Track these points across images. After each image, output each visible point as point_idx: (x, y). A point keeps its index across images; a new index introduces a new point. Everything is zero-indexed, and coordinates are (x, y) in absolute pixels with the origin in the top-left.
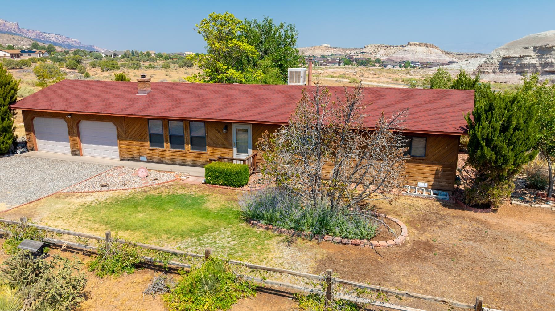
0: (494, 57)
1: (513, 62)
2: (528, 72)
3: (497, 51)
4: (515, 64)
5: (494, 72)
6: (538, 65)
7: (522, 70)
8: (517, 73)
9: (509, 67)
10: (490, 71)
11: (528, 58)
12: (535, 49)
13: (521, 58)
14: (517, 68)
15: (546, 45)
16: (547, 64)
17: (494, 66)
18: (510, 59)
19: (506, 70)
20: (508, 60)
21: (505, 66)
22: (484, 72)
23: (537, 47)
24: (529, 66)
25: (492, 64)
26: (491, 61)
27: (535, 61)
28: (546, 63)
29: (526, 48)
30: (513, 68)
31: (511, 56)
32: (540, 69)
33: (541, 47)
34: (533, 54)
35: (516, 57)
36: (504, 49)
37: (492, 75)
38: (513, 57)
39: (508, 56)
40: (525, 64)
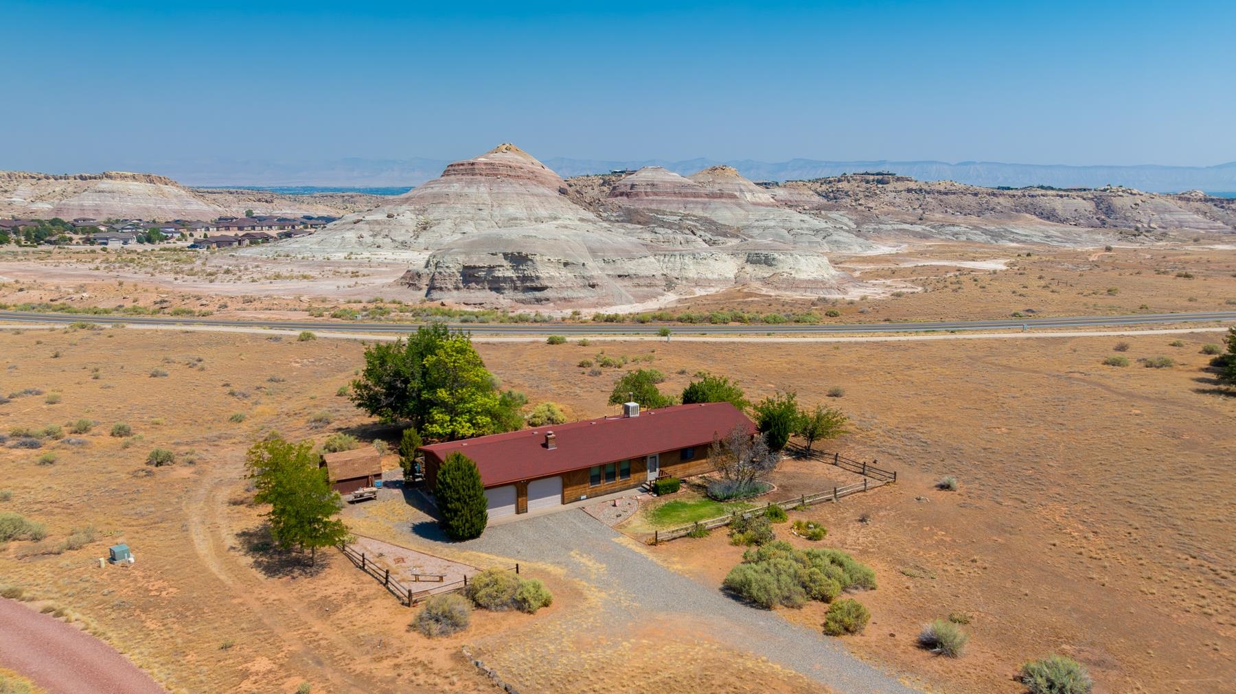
0: (451, 265)
1: (482, 274)
2: (505, 289)
3: (453, 256)
4: (485, 278)
5: (457, 288)
6: (515, 279)
7: (497, 286)
8: (491, 289)
9: (478, 280)
10: (450, 287)
11: (501, 269)
12: (506, 255)
13: (491, 268)
14: (489, 282)
15: (519, 253)
16: (525, 279)
17: (454, 279)
18: (476, 270)
19: (473, 285)
20: (474, 271)
21: (471, 279)
22: (441, 289)
23: (508, 254)
24: (505, 279)
25: (450, 275)
26: (448, 271)
27: (510, 273)
28: (524, 276)
29: (492, 254)
30: (483, 282)
31: (477, 265)
32: (518, 284)
33: (512, 254)
34: (505, 263)
35: (484, 267)
36: (462, 253)
37: (455, 293)
38: (480, 267)
39: (472, 265)
40: (499, 277)
